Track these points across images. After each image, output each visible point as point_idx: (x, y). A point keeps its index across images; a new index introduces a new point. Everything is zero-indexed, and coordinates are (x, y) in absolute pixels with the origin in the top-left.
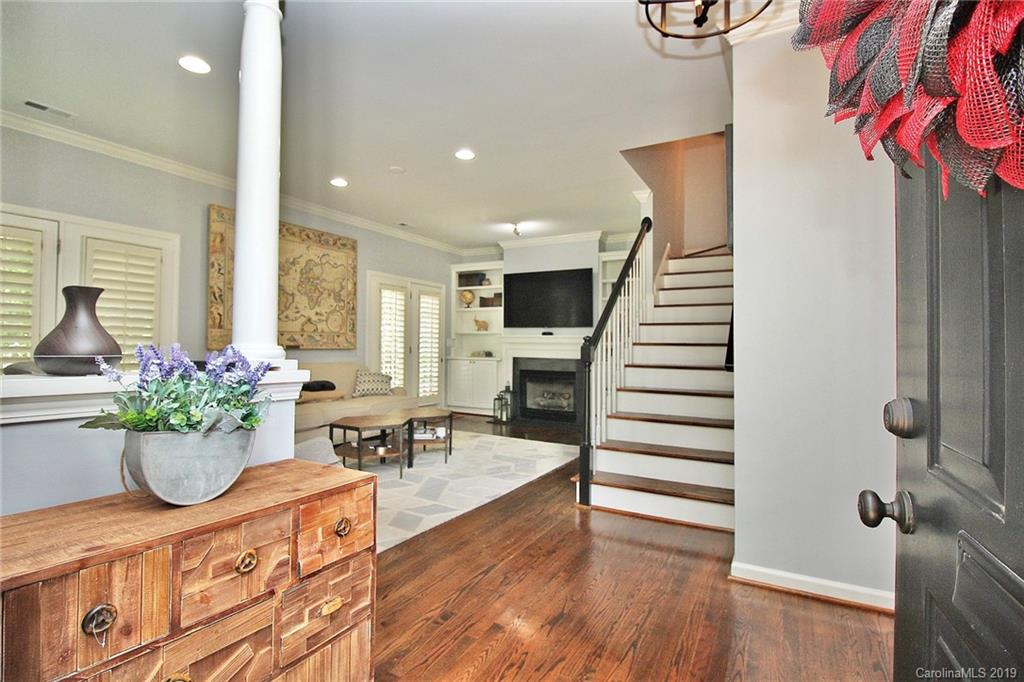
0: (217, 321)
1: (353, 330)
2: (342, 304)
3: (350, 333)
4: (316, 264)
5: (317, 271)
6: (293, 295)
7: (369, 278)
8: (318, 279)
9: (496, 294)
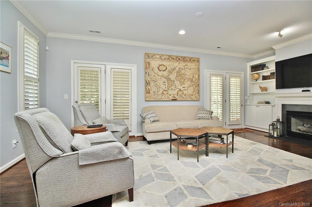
0: (148, 91)
1: (198, 92)
2: (193, 83)
3: (196, 94)
4: (183, 69)
5: (183, 72)
6: (174, 81)
7: (205, 72)
8: (183, 74)
9: (271, 73)
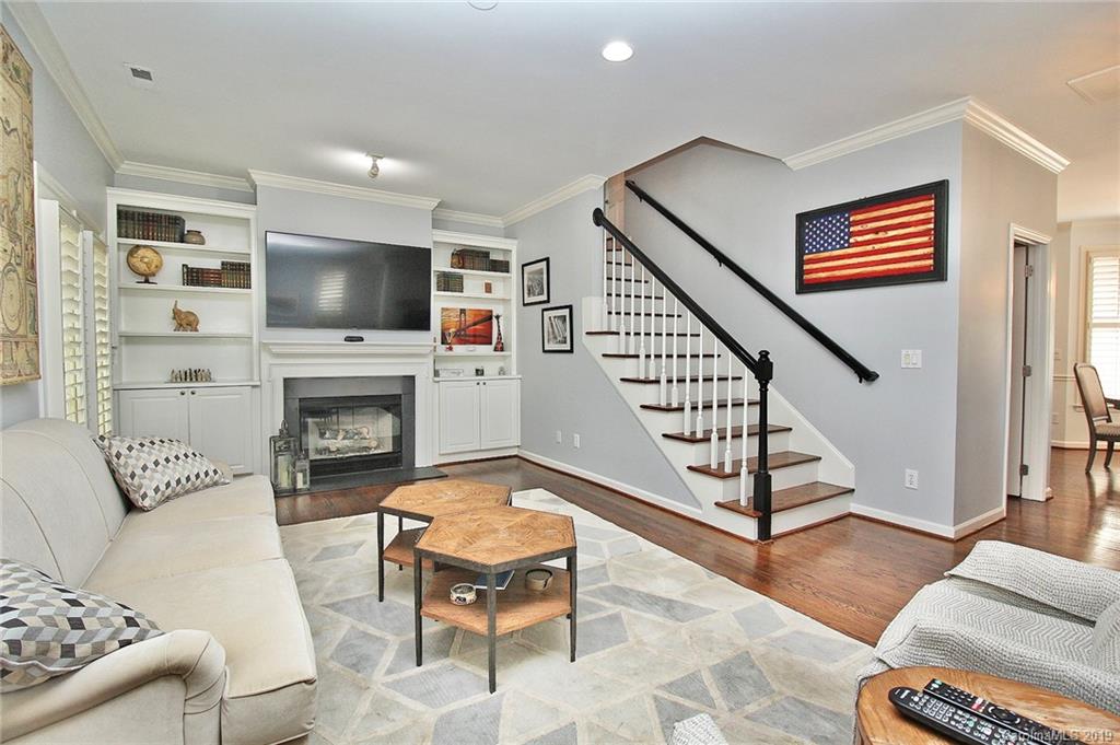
2: (18, 248)
3: (31, 335)
9: (223, 264)
